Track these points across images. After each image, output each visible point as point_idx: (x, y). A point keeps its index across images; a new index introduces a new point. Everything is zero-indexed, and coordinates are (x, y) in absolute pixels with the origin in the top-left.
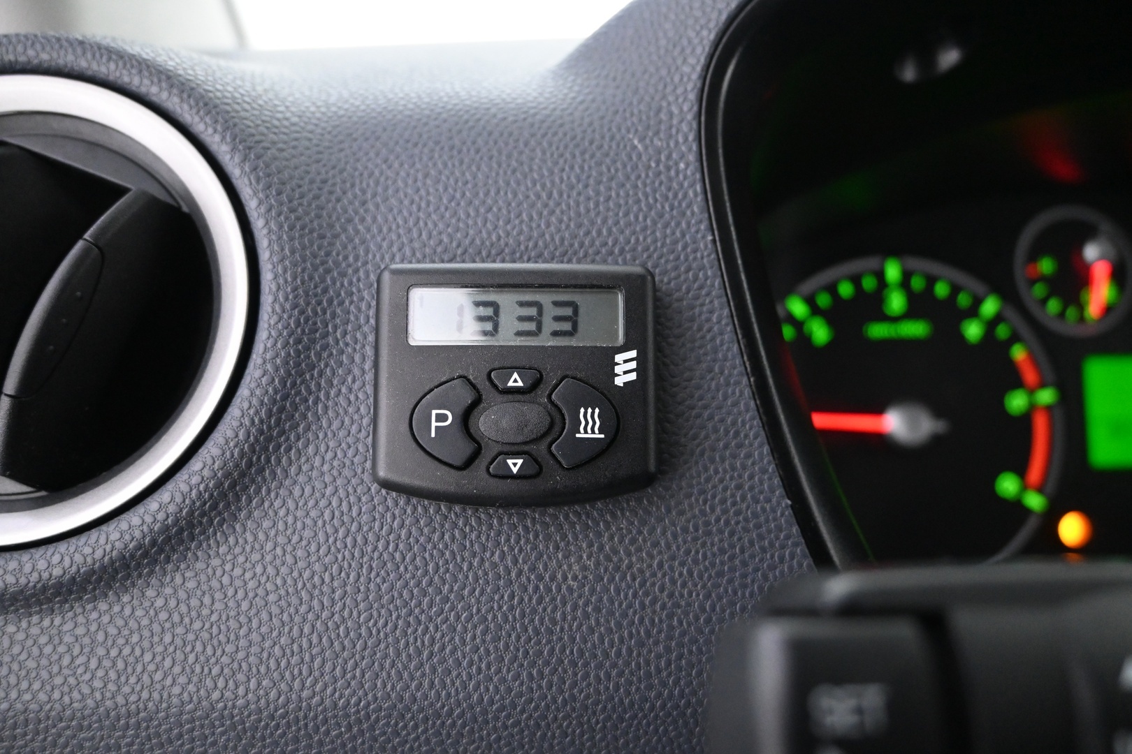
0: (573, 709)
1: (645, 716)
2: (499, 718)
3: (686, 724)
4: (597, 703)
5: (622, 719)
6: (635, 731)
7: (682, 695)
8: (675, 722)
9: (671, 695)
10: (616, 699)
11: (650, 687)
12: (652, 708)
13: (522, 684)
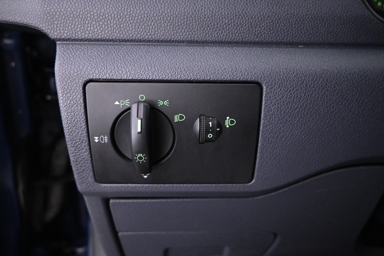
0: (288, 17)
1: (306, 20)
2: (268, 19)
3: (317, 23)
4: (294, 15)
5: (300, 21)
6: (303, 25)
7: (316, 14)
8: (314, 22)
9: (314, 14)
10: (299, 15)
11: (308, 11)
12: (308, 18)
13: (274, 10)
